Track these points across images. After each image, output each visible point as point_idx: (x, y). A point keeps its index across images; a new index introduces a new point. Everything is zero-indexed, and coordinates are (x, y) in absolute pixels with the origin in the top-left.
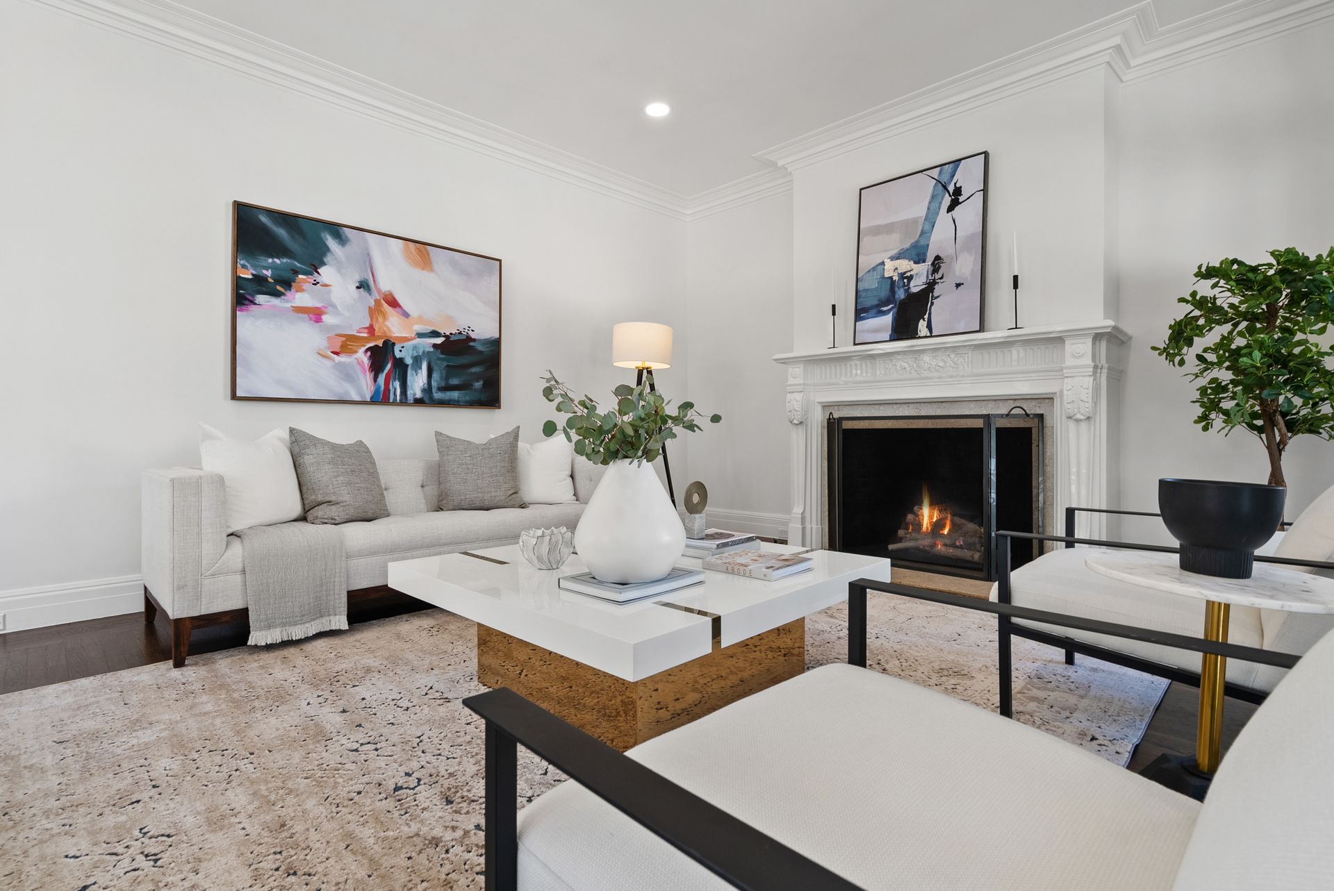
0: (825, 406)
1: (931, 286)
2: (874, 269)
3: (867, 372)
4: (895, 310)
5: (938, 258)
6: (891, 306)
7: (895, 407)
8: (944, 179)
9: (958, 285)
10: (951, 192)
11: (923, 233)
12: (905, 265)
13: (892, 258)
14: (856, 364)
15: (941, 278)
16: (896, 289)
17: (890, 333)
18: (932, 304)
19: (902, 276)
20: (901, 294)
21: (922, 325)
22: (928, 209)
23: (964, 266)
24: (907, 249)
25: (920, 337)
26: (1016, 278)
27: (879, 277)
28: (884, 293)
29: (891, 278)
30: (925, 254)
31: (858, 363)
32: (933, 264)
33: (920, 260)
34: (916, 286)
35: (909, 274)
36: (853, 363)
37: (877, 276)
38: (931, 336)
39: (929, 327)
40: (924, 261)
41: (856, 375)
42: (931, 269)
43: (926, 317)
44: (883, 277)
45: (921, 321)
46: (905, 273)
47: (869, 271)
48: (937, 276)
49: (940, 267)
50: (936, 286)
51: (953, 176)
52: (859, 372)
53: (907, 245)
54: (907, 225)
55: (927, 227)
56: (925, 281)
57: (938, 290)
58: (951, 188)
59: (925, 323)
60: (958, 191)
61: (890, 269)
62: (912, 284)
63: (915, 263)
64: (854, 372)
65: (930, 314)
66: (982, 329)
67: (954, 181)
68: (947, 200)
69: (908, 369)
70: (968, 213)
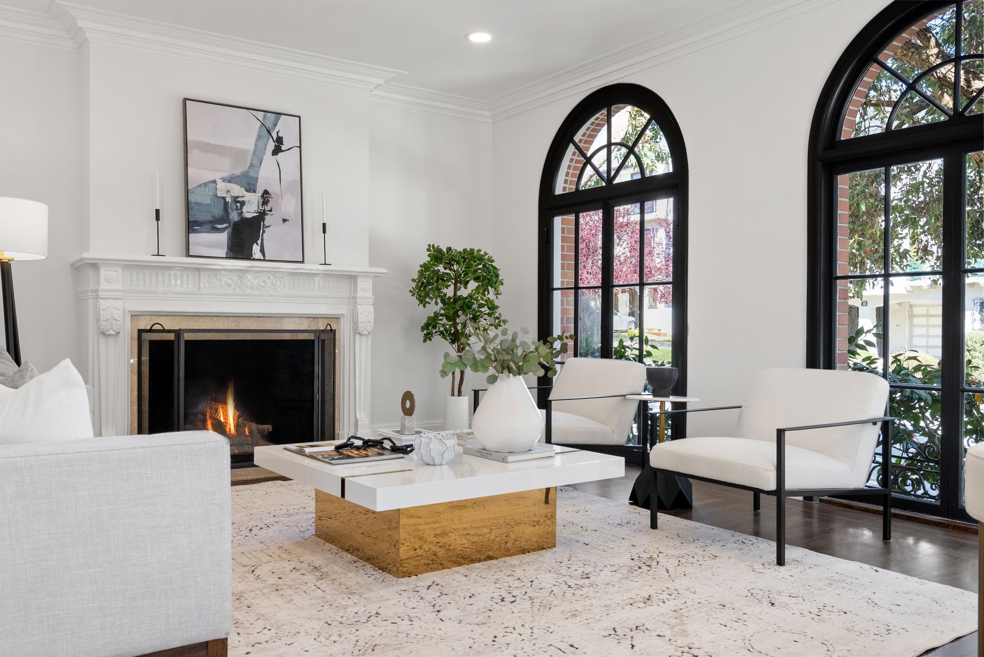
0: (135, 316)
1: (262, 216)
2: (206, 185)
3: (188, 284)
4: (230, 230)
5: (266, 192)
6: (225, 225)
7: (215, 319)
8: (269, 124)
9: (285, 221)
10: (275, 139)
11: (251, 166)
12: (237, 190)
13: (224, 180)
14: (176, 275)
15: (271, 211)
16: (230, 210)
17: (226, 250)
18: (264, 232)
19: (235, 199)
20: (234, 216)
21: (256, 249)
22: (256, 145)
23: (285, 205)
24: (238, 176)
25: (254, 259)
26: (324, 225)
27: (211, 194)
28: (218, 211)
29: (224, 198)
30: (255, 185)
31: (179, 273)
32: (262, 196)
33: (251, 189)
34: (250, 211)
35: (241, 199)
36: (172, 273)
37: (209, 192)
38: (264, 260)
39: (262, 251)
40: (254, 192)
41: (176, 285)
42: (261, 200)
43: (259, 242)
44: (216, 196)
45: (255, 244)
46: (238, 197)
47: (200, 185)
48: (267, 208)
49: (268, 201)
50: (266, 217)
51: (276, 125)
52: (178, 282)
53: (238, 172)
54: (238, 154)
55: (256, 162)
56: (256, 209)
57: (268, 220)
58: (275, 135)
59: (259, 248)
60: (279, 140)
61: (222, 189)
62: (245, 209)
63: (246, 190)
64: (173, 282)
65: (262, 240)
66: (303, 262)
67: (276, 130)
68: (271, 145)
69: (233, 285)
70: (288, 159)
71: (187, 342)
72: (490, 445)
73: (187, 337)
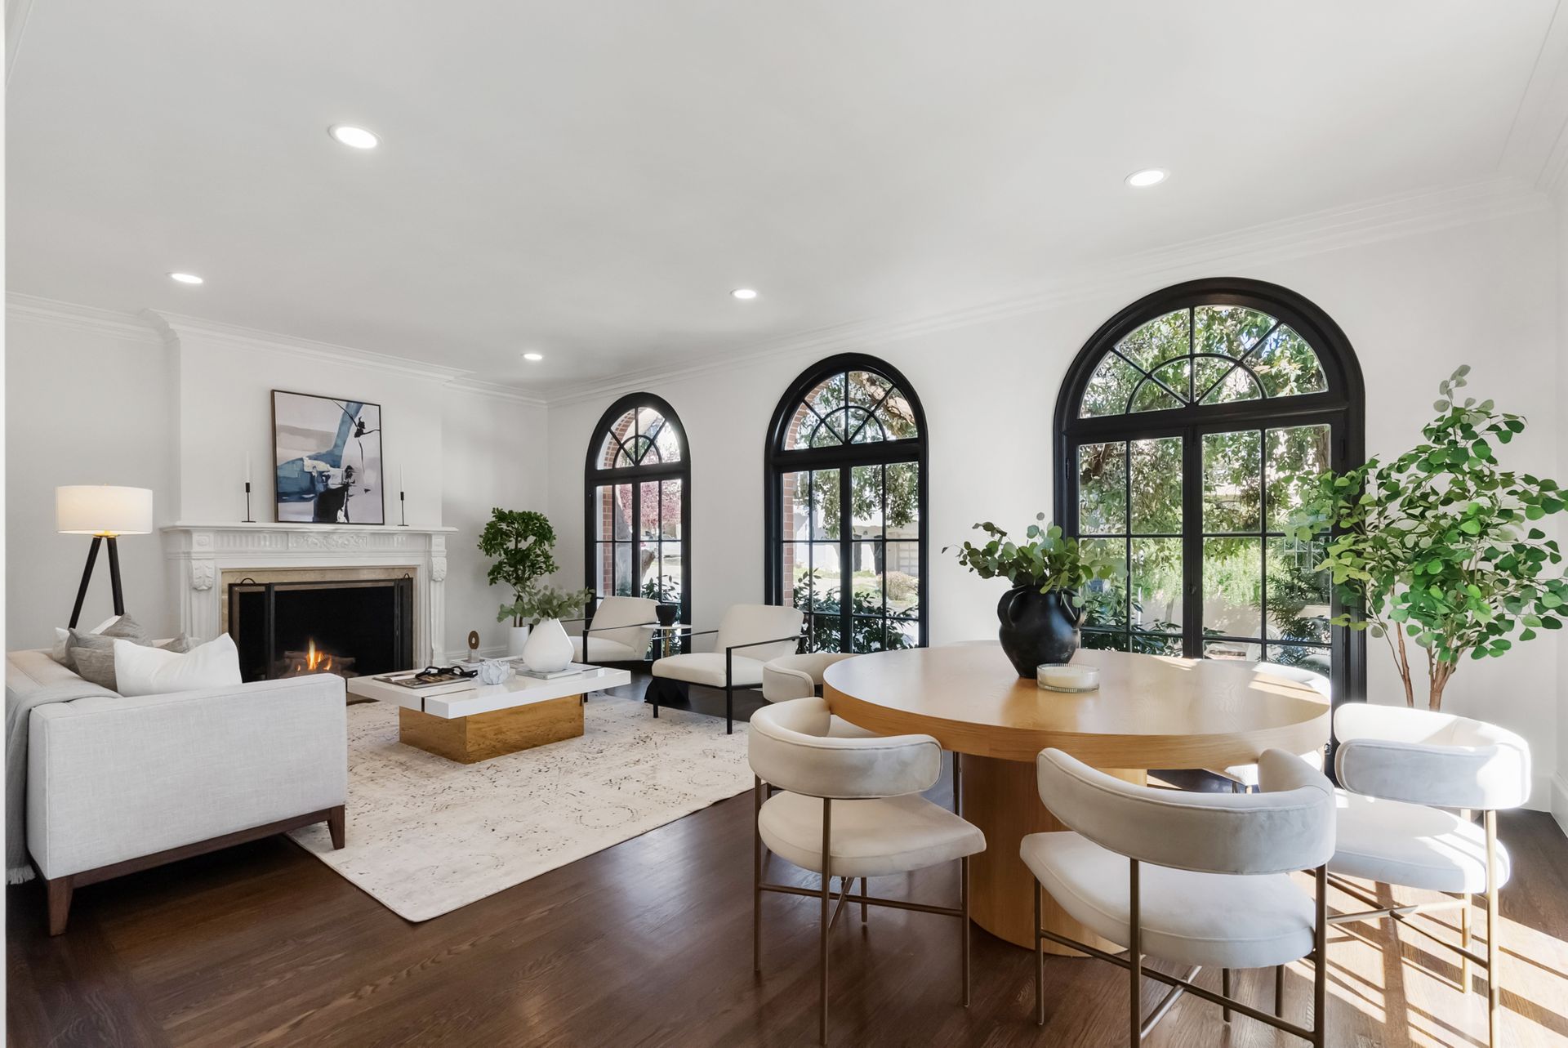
0: (224, 572)
1: (345, 487)
2: (293, 462)
3: (276, 545)
4: (316, 499)
5: (349, 467)
6: (312, 495)
7: (302, 572)
8: (352, 412)
9: (366, 491)
10: (357, 424)
11: (336, 446)
12: (322, 466)
13: (310, 458)
14: (265, 537)
15: (354, 483)
16: (316, 483)
17: (313, 516)
18: (347, 500)
19: (321, 474)
20: (320, 488)
21: (340, 515)
22: (340, 429)
23: (369, 478)
24: (324, 455)
25: (339, 523)
26: (402, 494)
27: (298, 469)
28: (305, 484)
29: (310, 473)
30: (339, 462)
31: (267, 536)
32: (346, 471)
33: (335, 464)
34: (335, 483)
35: (326, 474)
36: (262, 535)
37: (296, 468)
38: (348, 523)
39: (346, 515)
40: (339, 467)
41: (265, 545)
42: (345, 474)
43: (343, 508)
44: (302, 471)
45: (339, 511)
46: (323, 472)
47: (288, 463)
48: (350, 481)
49: (351, 475)
50: (350, 488)
51: (357, 413)
52: (267, 543)
53: (323, 451)
54: (322, 436)
55: (339, 443)
56: (340, 481)
57: (351, 490)
58: (357, 421)
59: (343, 513)
60: (361, 425)
61: (309, 465)
62: (330, 482)
63: (331, 466)
64: (262, 543)
65: (346, 507)
66: (383, 524)
67: (359, 416)
68: (354, 429)
69: (319, 544)
70: (369, 441)
71: (277, 592)
72: (535, 667)
73: (277, 588)
